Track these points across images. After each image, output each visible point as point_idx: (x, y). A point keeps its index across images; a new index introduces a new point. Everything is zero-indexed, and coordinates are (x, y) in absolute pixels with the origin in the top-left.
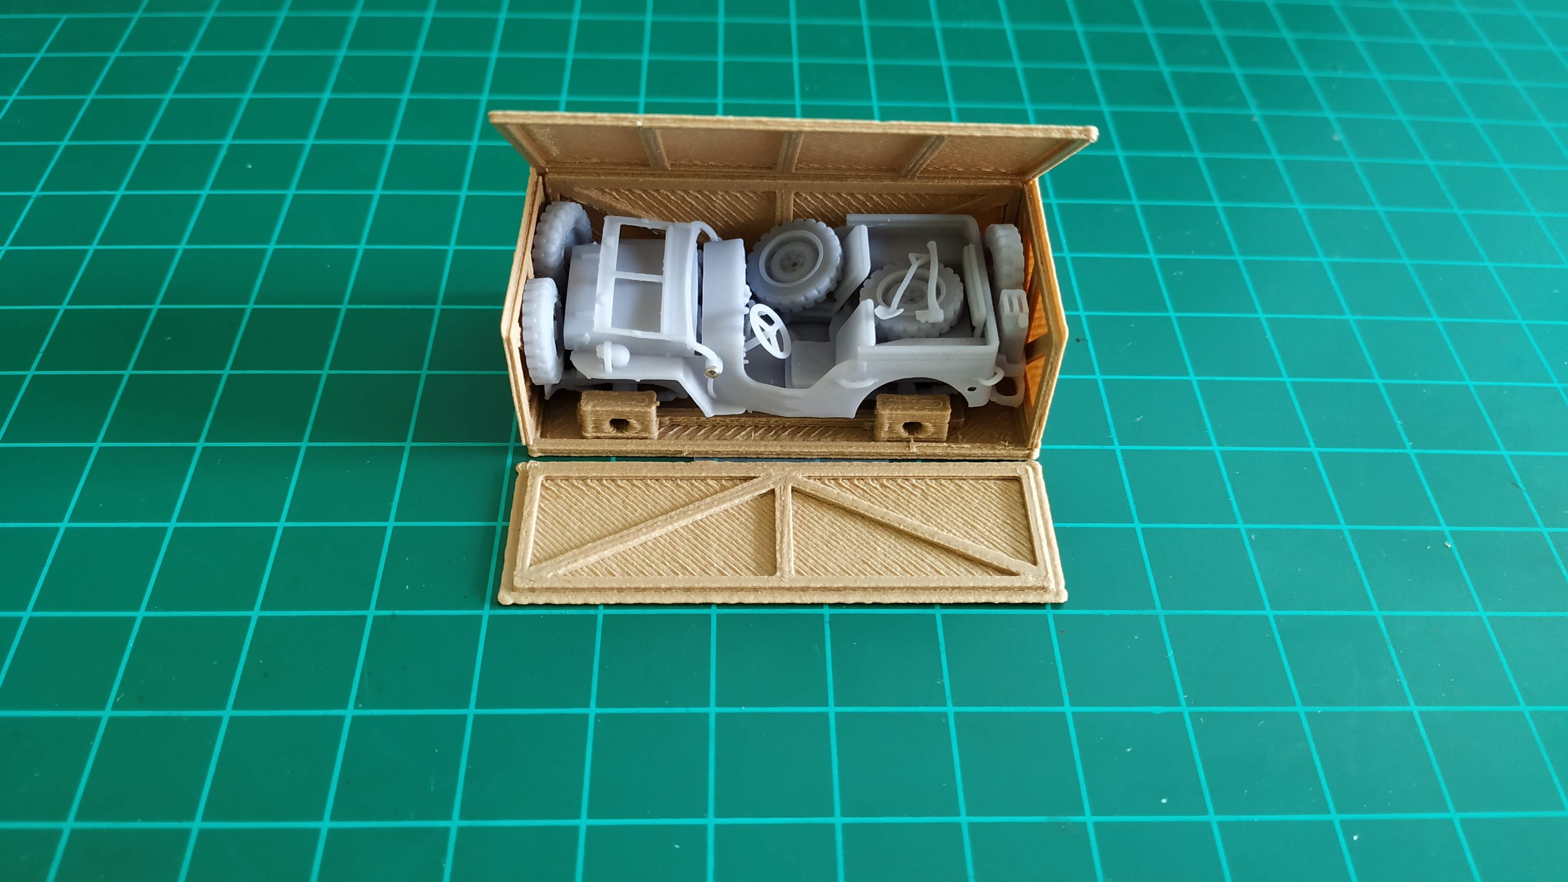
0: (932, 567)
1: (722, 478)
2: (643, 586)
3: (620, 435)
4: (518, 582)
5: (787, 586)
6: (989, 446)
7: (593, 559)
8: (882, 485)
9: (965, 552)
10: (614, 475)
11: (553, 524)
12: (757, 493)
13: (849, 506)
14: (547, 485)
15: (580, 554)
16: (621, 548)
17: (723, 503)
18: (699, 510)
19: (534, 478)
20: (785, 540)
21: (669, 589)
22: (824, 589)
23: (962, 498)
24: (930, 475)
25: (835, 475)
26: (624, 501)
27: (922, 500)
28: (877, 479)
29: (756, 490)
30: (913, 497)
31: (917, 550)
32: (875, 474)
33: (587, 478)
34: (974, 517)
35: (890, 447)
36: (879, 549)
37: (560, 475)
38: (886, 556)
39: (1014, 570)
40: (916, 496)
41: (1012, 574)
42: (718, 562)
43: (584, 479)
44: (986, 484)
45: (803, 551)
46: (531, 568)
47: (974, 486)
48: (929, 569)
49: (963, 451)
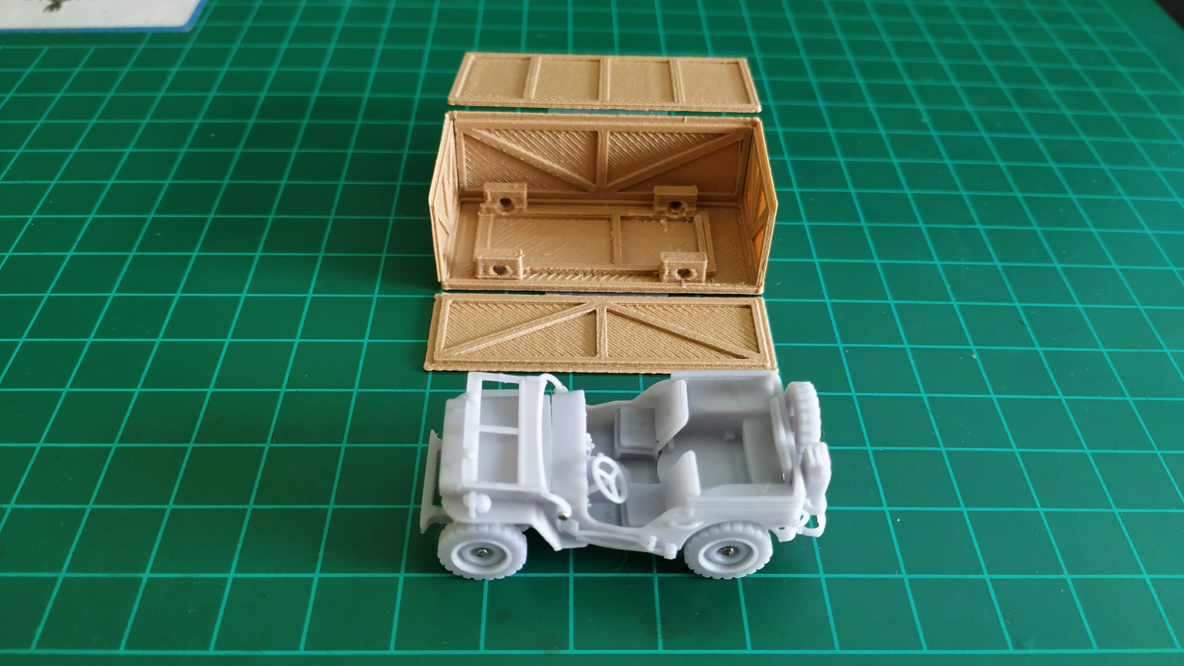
0: (694, 354)
1: (563, 303)
2: (514, 361)
3: (499, 277)
4: (436, 357)
5: (604, 362)
6: (732, 285)
7: (483, 346)
8: (664, 309)
9: (715, 345)
10: (496, 300)
11: (458, 328)
12: (585, 312)
13: (643, 320)
14: (454, 306)
15: (474, 343)
16: (500, 340)
17: (564, 317)
18: (548, 320)
19: (446, 301)
20: (602, 337)
21: (530, 363)
22: (627, 365)
23: (714, 317)
24: (694, 303)
25: (634, 302)
26: (502, 316)
27: (689, 318)
28: (660, 306)
29: (584, 310)
30: (683, 316)
31: (684, 344)
32: (659, 303)
33: (479, 302)
34: (721, 327)
35: (670, 285)
36: (661, 344)
37: (462, 300)
38: (665, 348)
39: (745, 356)
40: (684, 315)
41: (743, 358)
42: (560, 350)
43: (477, 304)
44: (729, 309)
45: (614, 345)
46: (445, 350)
47: (721, 311)
48: (692, 355)
49: (714, 289)
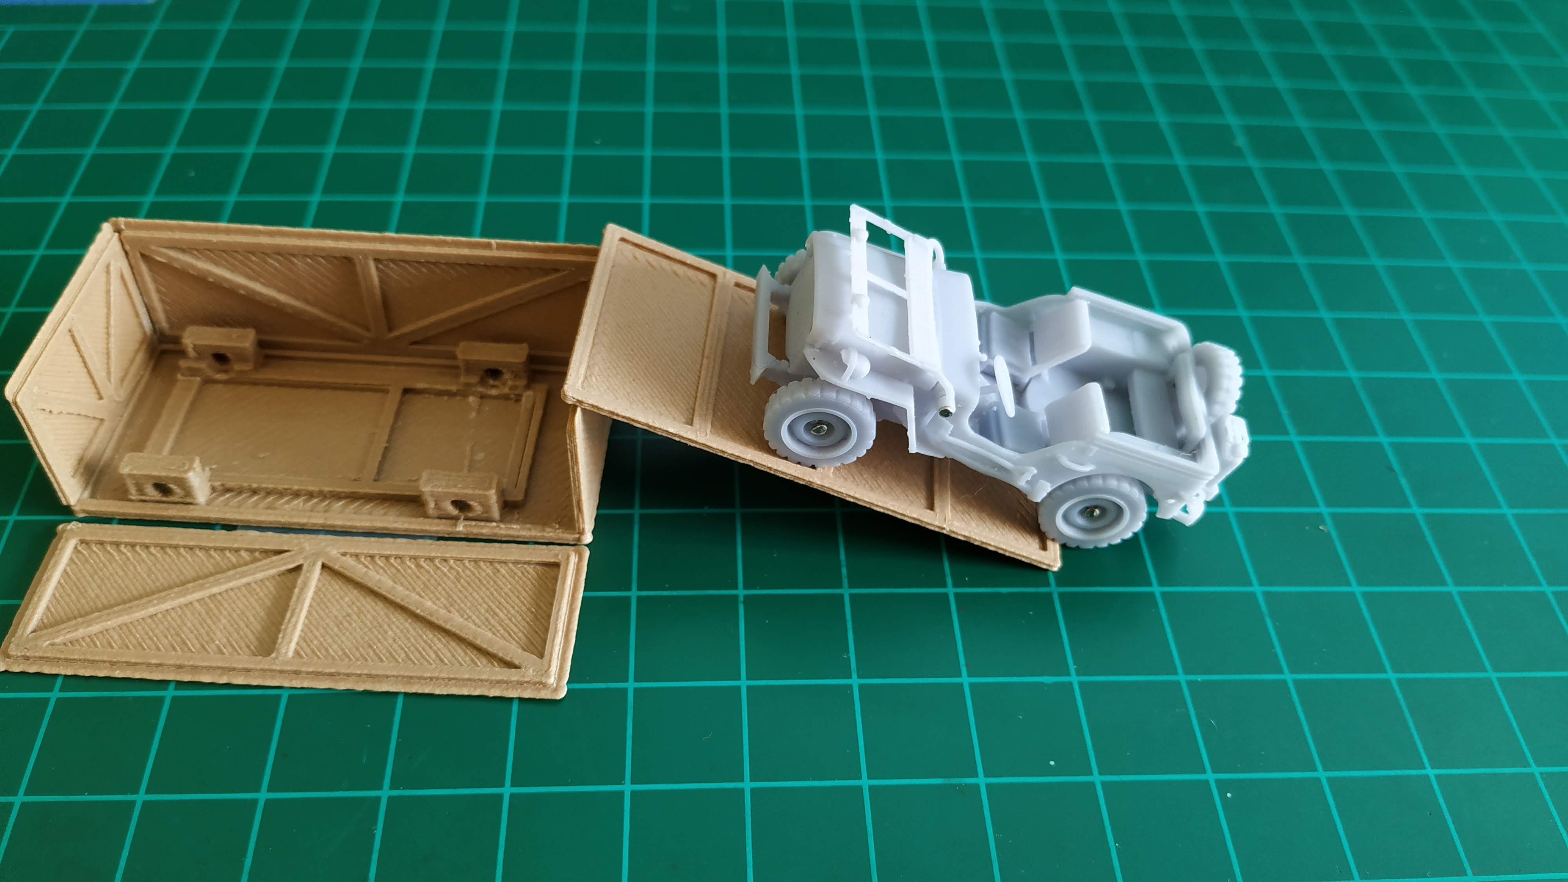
0: (437, 656)
1: (256, 550)
2: (133, 661)
3: (164, 499)
4: (13, 650)
5: (278, 668)
6: (539, 528)
7: (95, 628)
8: (419, 566)
9: (474, 640)
10: (147, 541)
11: (72, 590)
12: (284, 568)
13: (373, 586)
14: (80, 548)
15: (83, 623)
16: (126, 618)
17: (244, 576)
18: (217, 583)
19: (67, 541)
20: (294, 619)
21: (160, 665)
22: (317, 674)
23: (495, 582)
24: (468, 556)
25: (370, 552)
26: (150, 569)
27: (454, 583)
28: (414, 558)
29: (284, 564)
30: (445, 579)
31: (429, 635)
32: (412, 554)
33: (121, 543)
34: (500, 603)
35: (438, 525)
36: (390, 633)
37: (94, 538)
38: (394, 640)
39: (517, 662)
40: (449, 578)
41: (513, 667)
42: (220, 638)
43: (117, 544)
44: (525, 569)
45: (311, 631)
46: (30, 636)
47: (512, 571)
48: (434, 656)
49: (511, 532)
